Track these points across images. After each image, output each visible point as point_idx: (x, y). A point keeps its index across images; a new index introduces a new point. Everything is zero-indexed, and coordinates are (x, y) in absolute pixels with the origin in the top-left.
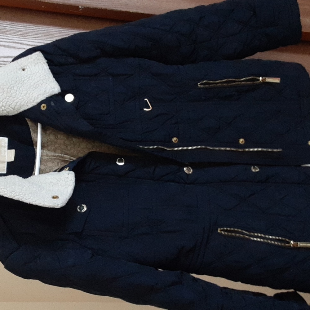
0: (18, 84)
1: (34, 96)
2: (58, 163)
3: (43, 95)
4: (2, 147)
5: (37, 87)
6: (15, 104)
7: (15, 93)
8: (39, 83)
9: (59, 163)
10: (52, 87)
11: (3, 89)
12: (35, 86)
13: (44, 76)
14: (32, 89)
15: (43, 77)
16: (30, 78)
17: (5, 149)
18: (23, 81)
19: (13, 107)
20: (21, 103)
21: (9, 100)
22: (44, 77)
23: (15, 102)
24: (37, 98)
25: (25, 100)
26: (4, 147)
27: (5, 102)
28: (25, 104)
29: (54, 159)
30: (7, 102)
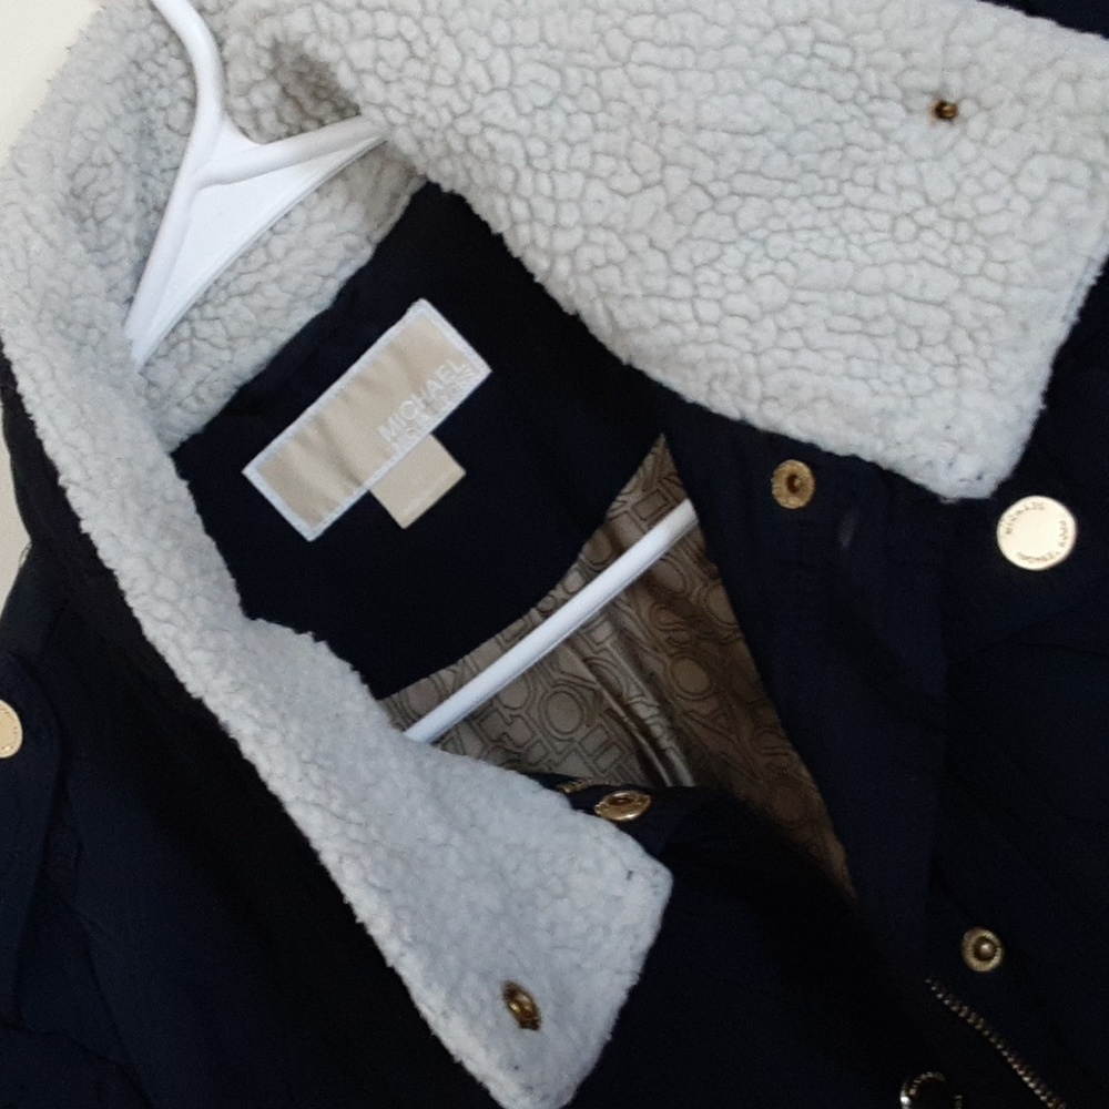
0: (794, 200)
1: (796, 375)
2: (605, 747)
3: (849, 423)
4: (419, 394)
5: (875, 329)
6: (648, 320)
7: (714, 250)
8: (918, 314)
9: (615, 752)
10: (958, 432)
11: (665, 164)
12: (869, 307)
13: (999, 303)
14: (835, 312)
15: (981, 299)
16: (906, 228)
17: (426, 417)
18: (847, 204)
19: (624, 321)
20: (684, 344)
21: (633, 269)
22: (991, 311)
23: (654, 303)
24: (800, 406)
25: (717, 350)
26: (427, 404)
27: (600, 257)
28: (706, 374)
29: (610, 710)
30: (610, 262)
